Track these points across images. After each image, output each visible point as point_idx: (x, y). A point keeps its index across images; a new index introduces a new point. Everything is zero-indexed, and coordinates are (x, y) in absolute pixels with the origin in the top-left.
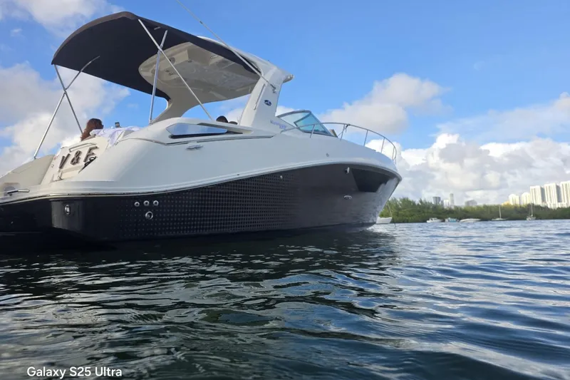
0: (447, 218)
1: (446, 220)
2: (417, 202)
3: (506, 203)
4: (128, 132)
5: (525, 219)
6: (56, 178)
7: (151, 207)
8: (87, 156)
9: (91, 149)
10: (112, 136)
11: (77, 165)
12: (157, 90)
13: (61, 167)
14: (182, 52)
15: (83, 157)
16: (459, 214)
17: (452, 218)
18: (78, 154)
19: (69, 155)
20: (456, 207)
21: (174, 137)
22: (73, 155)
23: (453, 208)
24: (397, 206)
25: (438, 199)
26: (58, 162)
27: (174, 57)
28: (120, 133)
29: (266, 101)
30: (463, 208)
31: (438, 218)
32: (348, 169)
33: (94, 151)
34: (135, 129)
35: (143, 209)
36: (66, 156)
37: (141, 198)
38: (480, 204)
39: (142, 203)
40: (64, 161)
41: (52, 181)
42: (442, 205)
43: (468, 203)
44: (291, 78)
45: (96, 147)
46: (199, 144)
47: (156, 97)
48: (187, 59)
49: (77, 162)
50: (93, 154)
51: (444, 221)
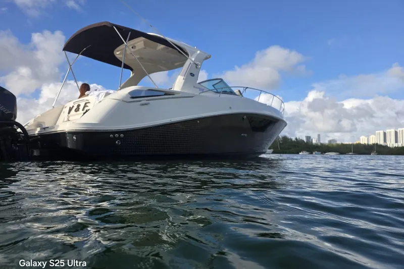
0: (314, 151)
1: (314, 153)
2: (294, 139)
3: (357, 142)
4: (107, 94)
5: (370, 154)
6: (66, 119)
7: (119, 138)
8: (84, 107)
9: (86, 103)
10: (98, 96)
11: (78, 112)
12: (125, 64)
13: (69, 113)
14: (139, 42)
15: (81, 108)
16: (323, 149)
17: (318, 151)
18: (79, 106)
19: (73, 106)
20: (321, 144)
21: (133, 98)
22: (75, 107)
23: (319, 144)
24: (279, 141)
25: (308, 138)
26: (67, 110)
27: (135, 45)
28: (102, 94)
29: (191, 74)
30: (326, 144)
31: (308, 151)
32: (245, 117)
33: (87, 105)
34: (111, 91)
35: (115, 139)
36: (71, 107)
37: (114, 132)
38: (339, 142)
39: (114, 136)
40: (70, 110)
41: (64, 121)
42: (312, 142)
43: (330, 141)
44: (210, 57)
45: (89, 102)
46: (147, 102)
47: (124, 69)
48: (143, 46)
49: (78, 111)
50: (87, 106)
51: (312, 153)
